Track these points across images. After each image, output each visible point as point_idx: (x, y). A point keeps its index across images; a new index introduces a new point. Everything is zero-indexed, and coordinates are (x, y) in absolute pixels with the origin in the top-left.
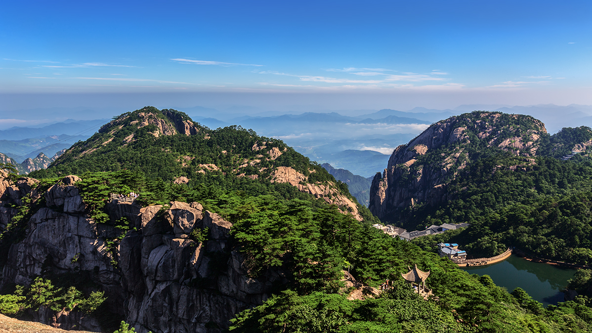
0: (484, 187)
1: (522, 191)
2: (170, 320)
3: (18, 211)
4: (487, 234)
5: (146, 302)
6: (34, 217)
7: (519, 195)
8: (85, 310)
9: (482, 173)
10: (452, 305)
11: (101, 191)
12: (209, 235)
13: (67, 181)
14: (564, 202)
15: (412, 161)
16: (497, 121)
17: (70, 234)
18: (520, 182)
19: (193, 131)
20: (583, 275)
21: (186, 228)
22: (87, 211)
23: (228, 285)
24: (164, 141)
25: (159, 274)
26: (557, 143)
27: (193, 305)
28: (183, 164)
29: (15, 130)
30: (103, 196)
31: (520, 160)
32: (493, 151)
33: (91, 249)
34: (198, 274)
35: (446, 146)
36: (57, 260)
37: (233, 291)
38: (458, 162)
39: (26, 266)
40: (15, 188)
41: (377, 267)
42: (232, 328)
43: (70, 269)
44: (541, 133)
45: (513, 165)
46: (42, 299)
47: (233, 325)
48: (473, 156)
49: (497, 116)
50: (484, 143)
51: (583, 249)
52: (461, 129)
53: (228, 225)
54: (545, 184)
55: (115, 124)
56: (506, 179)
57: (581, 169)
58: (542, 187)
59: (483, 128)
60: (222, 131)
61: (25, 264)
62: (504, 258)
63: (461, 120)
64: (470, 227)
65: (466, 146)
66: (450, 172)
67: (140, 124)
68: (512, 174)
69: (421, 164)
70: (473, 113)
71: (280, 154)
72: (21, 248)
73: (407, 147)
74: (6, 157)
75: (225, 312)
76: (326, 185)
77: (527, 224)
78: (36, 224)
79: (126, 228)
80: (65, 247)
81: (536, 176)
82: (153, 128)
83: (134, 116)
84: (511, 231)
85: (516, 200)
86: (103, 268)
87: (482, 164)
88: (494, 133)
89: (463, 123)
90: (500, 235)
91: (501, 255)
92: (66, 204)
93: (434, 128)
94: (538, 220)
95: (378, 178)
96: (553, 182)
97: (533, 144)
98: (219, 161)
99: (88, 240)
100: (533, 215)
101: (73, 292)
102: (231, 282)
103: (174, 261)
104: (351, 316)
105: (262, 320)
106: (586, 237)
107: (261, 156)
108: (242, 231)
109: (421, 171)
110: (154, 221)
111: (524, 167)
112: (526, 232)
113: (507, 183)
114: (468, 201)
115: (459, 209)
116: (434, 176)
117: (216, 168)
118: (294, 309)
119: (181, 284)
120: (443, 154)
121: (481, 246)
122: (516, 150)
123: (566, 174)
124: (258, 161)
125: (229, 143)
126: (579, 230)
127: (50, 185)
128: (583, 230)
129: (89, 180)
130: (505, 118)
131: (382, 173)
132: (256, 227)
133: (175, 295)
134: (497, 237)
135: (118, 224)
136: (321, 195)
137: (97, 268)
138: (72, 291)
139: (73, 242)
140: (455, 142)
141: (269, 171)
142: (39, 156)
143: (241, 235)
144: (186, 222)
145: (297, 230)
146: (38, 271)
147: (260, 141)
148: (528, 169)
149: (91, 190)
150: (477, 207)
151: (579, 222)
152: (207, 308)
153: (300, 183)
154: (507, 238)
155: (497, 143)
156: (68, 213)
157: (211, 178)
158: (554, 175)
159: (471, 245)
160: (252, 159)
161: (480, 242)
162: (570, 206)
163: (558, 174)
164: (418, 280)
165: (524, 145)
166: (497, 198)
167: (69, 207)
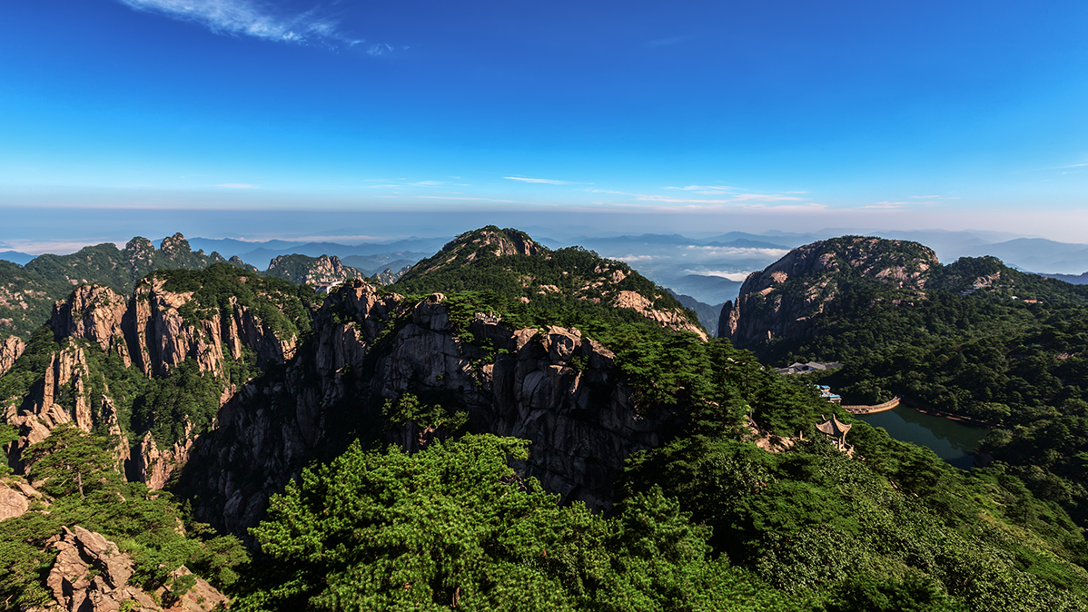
0: (860, 322)
1: (909, 330)
2: (545, 451)
3: (385, 326)
4: (867, 378)
5: (518, 428)
6: (401, 332)
7: (905, 334)
8: (450, 429)
9: (856, 306)
10: (886, 468)
11: (467, 310)
12: (589, 364)
13: (433, 298)
14: (970, 346)
15: (769, 290)
16: (873, 247)
17: (436, 352)
18: (905, 319)
19: (532, 251)
20: (1000, 435)
21: (564, 354)
22: (453, 330)
23: (611, 420)
24: (505, 260)
25: (534, 401)
26: (952, 274)
27: (571, 437)
28: (524, 285)
29: (366, 246)
30: (468, 315)
31: (906, 293)
32: (869, 282)
33: (456, 368)
34: (577, 405)
35: (810, 275)
36: (422, 376)
37: (617, 426)
38: (825, 292)
39: (392, 380)
40: (382, 303)
41: (783, 414)
42: (627, 469)
43: (434, 386)
44: (932, 262)
45: (898, 299)
46: (409, 415)
47: (627, 465)
48: (844, 286)
49: (873, 242)
50: (857, 273)
51: (997, 404)
52: (828, 256)
53: (611, 355)
54: (939, 323)
55: (458, 242)
56: (887, 314)
57: (987, 307)
58: (935, 326)
59: (856, 255)
60: (564, 251)
61: (391, 378)
62: (890, 408)
63: (830, 245)
64: (844, 368)
65: (834, 275)
66: (815, 304)
67: (482, 242)
68: (895, 309)
69: (779, 293)
70: (844, 238)
71: (624, 277)
72: (388, 361)
73: (762, 274)
74: (357, 272)
75: (608, 448)
76: (673, 313)
77: (919, 369)
78: (403, 340)
79: (491, 349)
80: (430, 364)
81: (926, 313)
82: (495, 248)
83: (476, 234)
84: (899, 376)
85: (902, 340)
86: (468, 388)
87: (856, 296)
88: (870, 261)
89: (831, 249)
90: (885, 380)
91: (886, 404)
92: (432, 321)
93: (795, 253)
94: (933, 365)
95: (728, 307)
96: (950, 321)
97: (920, 275)
98: (560, 282)
99: (453, 359)
100: (927, 358)
101: (439, 410)
102: (615, 416)
103: (550, 389)
104: (777, 473)
105: (671, 466)
106: (1000, 390)
107: (603, 279)
108: (629, 362)
109: (779, 301)
110: (529, 345)
111: (911, 302)
112: (918, 379)
113: (889, 320)
114: (839, 338)
115: (828, 346)
116: (795, 308)
117: (556, 290)
118: (709, 457)
119: (558, 414)
120: (806, 284)
121: (860, 390)
122: (899, 282)
123: (967, 313)
124: (601, 284)
125: (571, 264)
126: (991, 381)
127: (417, 302)
128: (997, 381)
129: (456, 299)
130: (884, 245)
131: (733, 302)
132: (645, 359)
133: (551, 424)
134: (881, 382)
135: (484, 344)
136: (667, 323)
137: (461, 388)
138: (437, 408)
139: (439, 360)
140: (821, 270)
141: (612, 295)
142: (385, 272)
143: (629, 367)
144: (564, 348)
145: (690, 364)
146: (404, 385)
147: (602, 263)
148: (916, 304)
149: (457, 310)
150: (850, 345)
151: (991, 371)
152: (587, 442)
153: (645, 308)
154: (894, 383)
155: (873, 272)
156: (434, 331)
157: (552, 299)
158: (952, 313)
159: (846, 389)
160: (594, 282)
161: (858, 386)
162: (979, 351)
163: (957, 312)
164: (838, 434)
165: (909, 276)
166: (876, 336)
167: (436, 325)
